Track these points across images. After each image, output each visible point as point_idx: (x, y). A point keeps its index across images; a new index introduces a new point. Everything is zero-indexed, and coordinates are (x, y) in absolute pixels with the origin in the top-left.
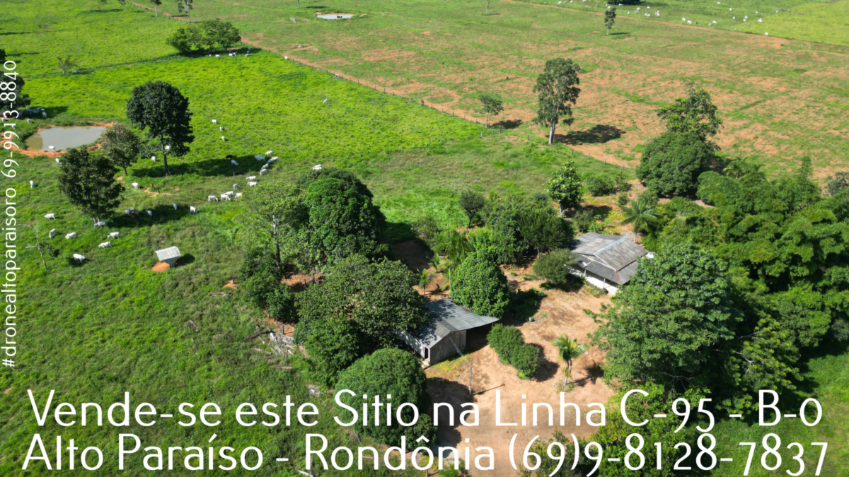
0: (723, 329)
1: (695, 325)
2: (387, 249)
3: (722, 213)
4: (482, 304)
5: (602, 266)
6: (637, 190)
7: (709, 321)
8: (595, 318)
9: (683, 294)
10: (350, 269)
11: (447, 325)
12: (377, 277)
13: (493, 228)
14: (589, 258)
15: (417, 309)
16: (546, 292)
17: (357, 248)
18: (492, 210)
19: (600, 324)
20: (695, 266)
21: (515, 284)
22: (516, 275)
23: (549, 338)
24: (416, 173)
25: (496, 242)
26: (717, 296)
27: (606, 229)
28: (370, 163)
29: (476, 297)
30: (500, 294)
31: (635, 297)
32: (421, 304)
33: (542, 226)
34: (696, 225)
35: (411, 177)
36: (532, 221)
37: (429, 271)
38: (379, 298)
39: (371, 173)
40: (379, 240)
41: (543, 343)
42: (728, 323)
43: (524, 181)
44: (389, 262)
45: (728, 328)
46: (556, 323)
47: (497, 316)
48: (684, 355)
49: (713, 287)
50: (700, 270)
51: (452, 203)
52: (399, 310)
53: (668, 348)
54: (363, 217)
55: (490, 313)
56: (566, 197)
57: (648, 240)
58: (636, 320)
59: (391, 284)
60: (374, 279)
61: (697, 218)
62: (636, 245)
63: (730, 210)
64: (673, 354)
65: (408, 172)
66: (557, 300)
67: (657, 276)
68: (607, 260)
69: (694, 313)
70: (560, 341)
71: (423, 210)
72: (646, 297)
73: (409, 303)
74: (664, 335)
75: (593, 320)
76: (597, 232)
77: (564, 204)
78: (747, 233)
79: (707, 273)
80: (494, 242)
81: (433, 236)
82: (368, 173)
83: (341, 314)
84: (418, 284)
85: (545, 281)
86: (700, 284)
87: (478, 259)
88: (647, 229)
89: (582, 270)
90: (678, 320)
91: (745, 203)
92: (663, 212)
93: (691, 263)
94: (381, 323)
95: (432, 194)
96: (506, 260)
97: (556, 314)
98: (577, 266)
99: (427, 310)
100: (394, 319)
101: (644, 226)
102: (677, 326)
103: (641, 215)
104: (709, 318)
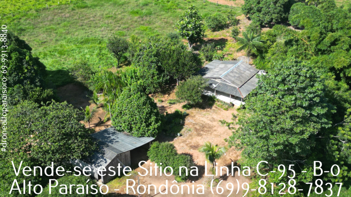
0: (324, 120)
1: (305, 120)
2: (51, 93)
3: (311, 34)
4: (139, 128)
5: (227, 86)
6: (244, 24)
7: (314, 115)
8: (229, 126)
9: (293, 98)
10: (22, 114)
11: (113, 149)
12: (49, 118)
13: (139, 66)
14: (217, 80)
15: (87, 140)
16: (188, 111)
17: (25, 96)
18: (136, 51)
19: (233, 130)
20: (300, 76)
21: (163, 108)
22: (162, 101)
23: (195, 147)
24: (65, 26)
25: (142, 77)
26: (316, 96)
27: (226, 57)
28: (22, 21)
29: (135, 123)
30: (153, 118)
31: (259, 104)
32: (89, 136)
33: (178, 60)
34: (292, 45)
35: (62, 30)
36: (170, 56)
37: (91, 107)
38: (53, 135)
39: (24, 30)
40: (44, 87)
41: (191, 151)
42: (326, 115)
43: (157, 24)
44: (56, 104)
45: (327, 119)
46: (199, 135)
47: (153, 136)
48: (299, 144)
49: (314, 89)
50: (304, 78)
51: (101, 49)
52: (72, 143)
53: (287, 140)
54: (27, 68)
55: (147, 135)
56: (193, 34)
57: (258, 61)
58: (262, 123)
59: (62, 123)
60: (46, 120)
61: (293, 39)
62: (250, 66)
63: (316, 31)
64: (291, 144)
65: (58, 26)
66: (197, 117)
67: (273, 87)
68: (230, 80)
69: (303, 111)
70: (206, 148)
71: (77, 57)
72: (267, 104)
73: (80, 136)
74: (283, 131)
75: (227, 128)
76: (219, 59)
77: (192, 40)
78: (330, 47)
79: (308, 80)
80: (141, 77)
81: (89, 78)
82: (22, 30)
83: (21, 153)
84: (83, 119)
85: (186, 103)
86: (305, 88)
87: (132, 92)
88: (256, 53)
89: (213, 90)
90: (292, 118)
91: (327, 25)
92: (267, 38)
93: (297, 74)
94: (58, 156)
95: (82, 43)
96: (153, 90)
97: (198, 127)
98: (209, 88)
99: (95, 139)
100: (68, 151)
101: (254, 51)
102: (292, 123)
103: (251, 43)
104: (313, 113)
